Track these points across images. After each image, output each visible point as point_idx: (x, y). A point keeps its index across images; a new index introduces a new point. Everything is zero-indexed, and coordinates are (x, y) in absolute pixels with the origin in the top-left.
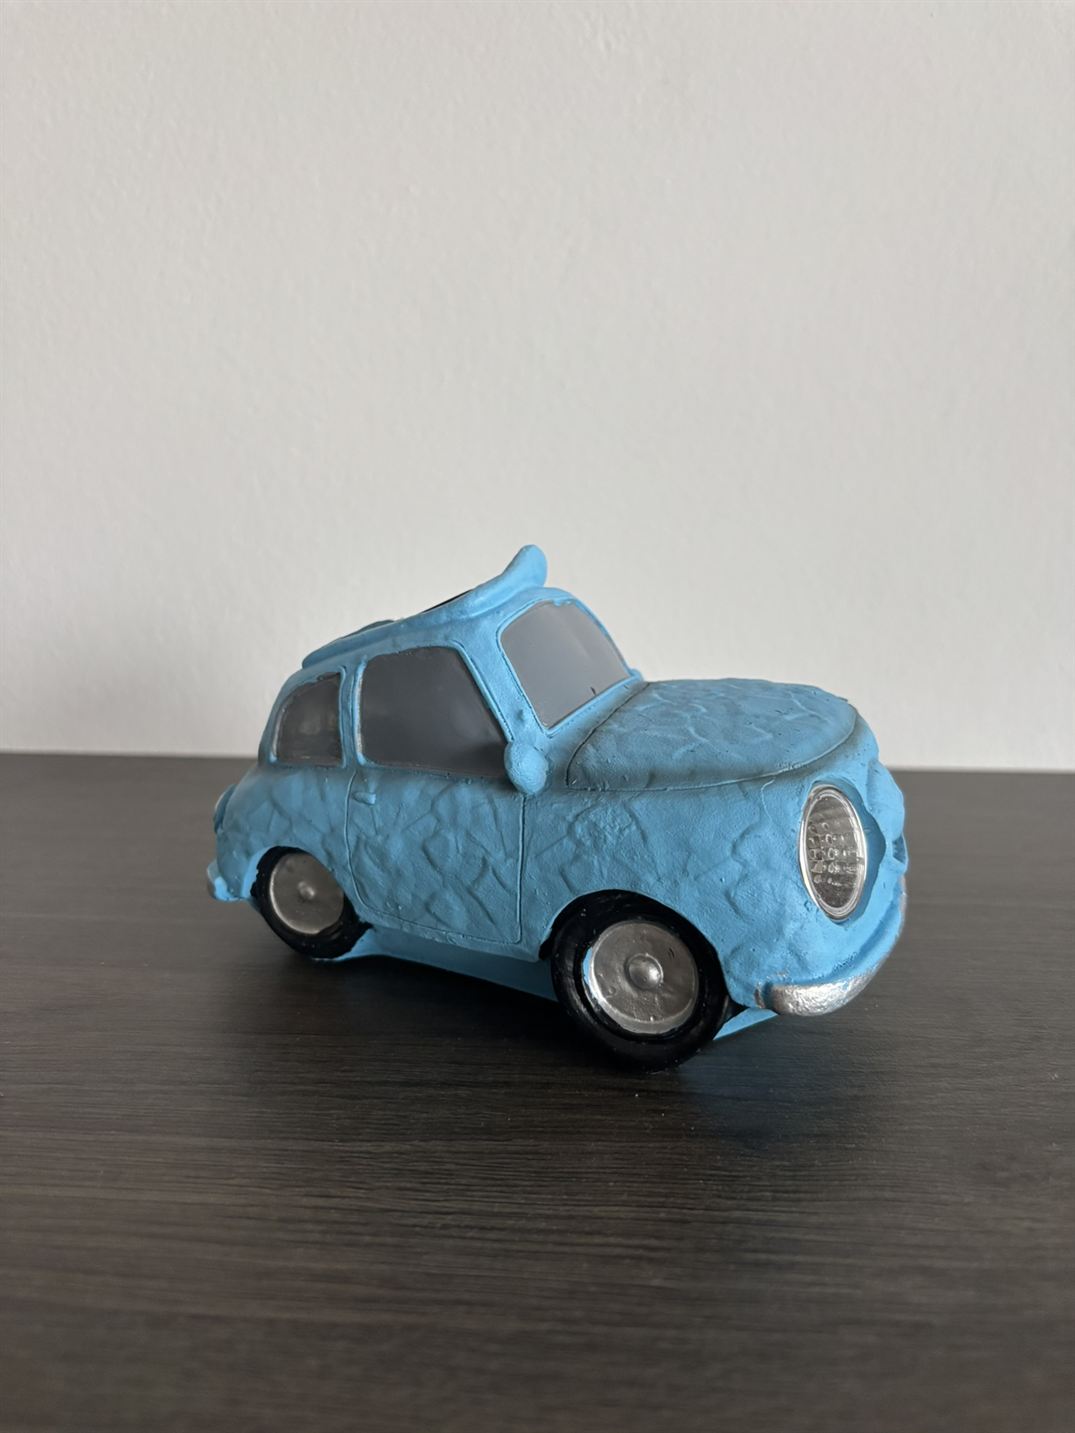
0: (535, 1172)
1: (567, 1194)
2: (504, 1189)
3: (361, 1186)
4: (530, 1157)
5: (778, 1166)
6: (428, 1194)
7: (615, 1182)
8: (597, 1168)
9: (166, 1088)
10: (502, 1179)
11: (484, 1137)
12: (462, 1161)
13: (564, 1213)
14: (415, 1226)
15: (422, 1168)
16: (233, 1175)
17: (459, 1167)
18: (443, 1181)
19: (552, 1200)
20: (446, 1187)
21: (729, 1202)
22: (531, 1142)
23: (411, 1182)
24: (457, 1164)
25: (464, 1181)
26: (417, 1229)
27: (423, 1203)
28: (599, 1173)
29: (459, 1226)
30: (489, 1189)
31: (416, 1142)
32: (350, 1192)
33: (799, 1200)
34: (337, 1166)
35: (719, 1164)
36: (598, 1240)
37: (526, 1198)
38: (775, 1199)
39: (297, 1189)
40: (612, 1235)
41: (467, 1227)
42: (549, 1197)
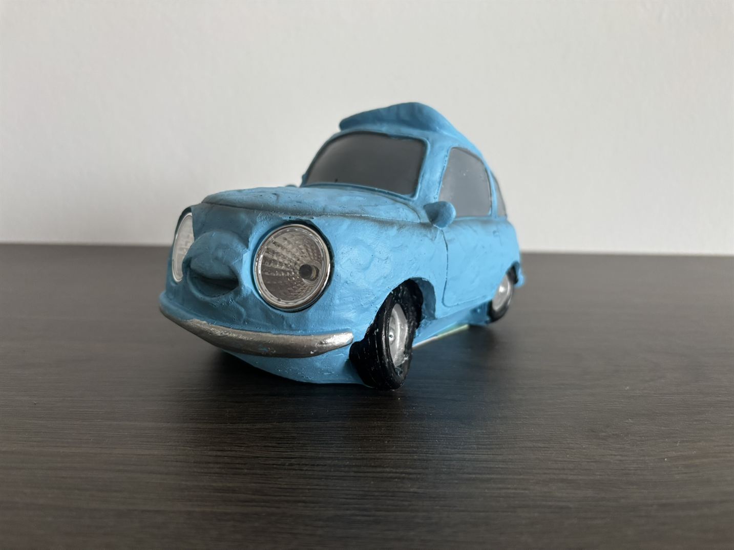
0: (343, 437)
2: (325, 445)
3: (242, 445)
4: (339, 429)
5: (479, 433)
6: (281, 449)
7: (388, 441)
8: (378, 434)
9: (131, 398)
11: (314, 420)
12: (301, 432)
13: (360, 457)
14: (274, 465)
17: (299, 435)
18: (290, 442)
19: (353, 450)
21: (453, 450)
22: (341, 422)
23: (271, 443)
24: (298, 433)
26: (275, 466)
27: (278, 453)
29: (299, 464)
31: (274, 423)
33: (492, 449)
34: (229, 436)
35: (447, 432)
36: (379, 470)
37: (338, 450)
38: (478, 448)
39: (205, 447)
40: (387, 467)
41: (303, 464)
42: (351, 449)
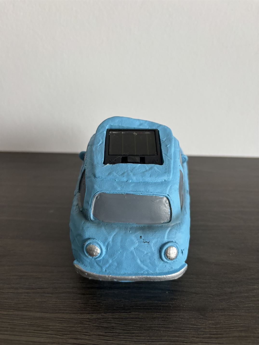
1: (149, 337)
3: (87, 334)
4: (137, 320)
5: (211, 323)
6: (107, 337)
7: (163, 331)
8: (157, 325)
9: (28, 291)
10: (129, 330)
11: (123, 311)
12: (117, 322)
15: (105, 326)
16: (48, 329)
17: (116, 325)
18: (111, 331)
19: (145, 339)
20: (112, 334)
21: (197, 339)
22: (137, 313)
23: (102, 332)
24: (115, 323)
25: (118, 331)
28: (158, 327)
30: (125, 334)
31: (103, 314)
32: (84, 337)
34: (79, 325)
35: (193, 323)
37: (136, 339)
39: (68, 336)
42: (144, 338)
